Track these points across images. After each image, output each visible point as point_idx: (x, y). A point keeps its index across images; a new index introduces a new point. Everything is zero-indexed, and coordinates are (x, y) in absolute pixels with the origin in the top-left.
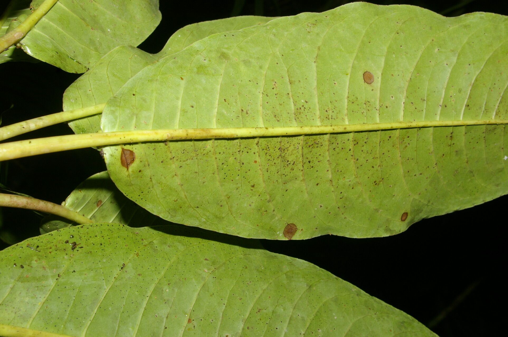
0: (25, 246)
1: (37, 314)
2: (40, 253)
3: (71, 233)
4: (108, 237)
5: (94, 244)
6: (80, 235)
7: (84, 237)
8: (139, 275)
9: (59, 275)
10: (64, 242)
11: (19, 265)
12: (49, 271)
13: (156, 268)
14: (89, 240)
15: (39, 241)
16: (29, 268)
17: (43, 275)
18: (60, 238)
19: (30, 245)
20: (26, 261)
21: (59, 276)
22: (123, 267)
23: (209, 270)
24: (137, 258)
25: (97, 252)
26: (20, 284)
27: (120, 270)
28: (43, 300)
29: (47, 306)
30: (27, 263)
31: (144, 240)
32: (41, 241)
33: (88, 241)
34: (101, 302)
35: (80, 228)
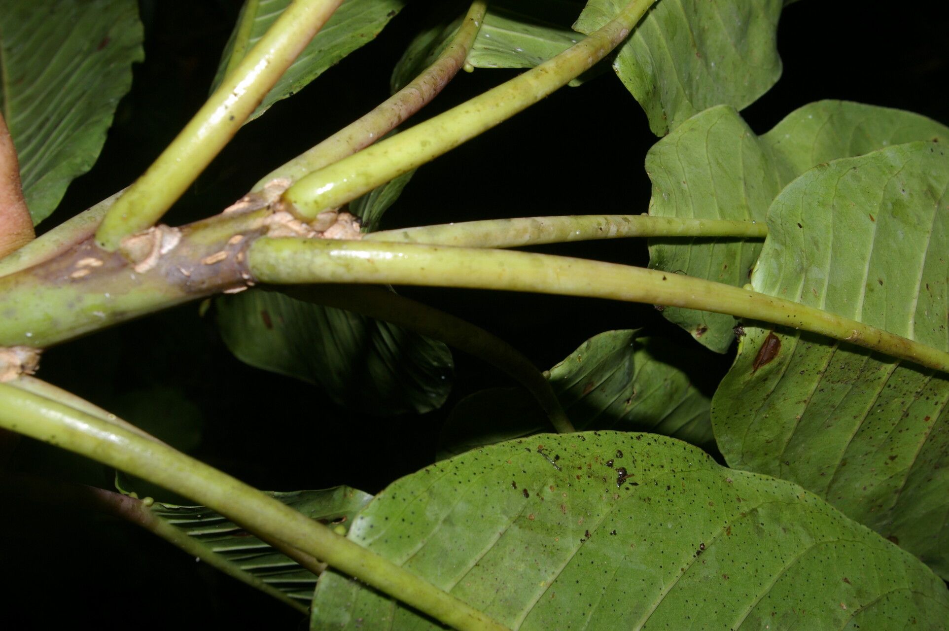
0: (534, 449)
1: (535, 605)
2: (561, 474)
3: (618, 445)
4: (682, 475)
5: (657, 484)
6: (634, 454)
7: (642, 461)
8: (725, 576)
9: (587, 532)
10: (604, 462)
11: (520, 488)
12: (571, 518)
13: (757, 571)
14: (649, 470)
15: (560, 447)
16: (538, 500)
17: (559, 524)
18: (599, 451)
19: (543, 449)
20: (535, 484)
21: (587, 534)
22: (700, 550)
23: (850, 605)
24: (727, 537)
25: (661, 503)
26: (516, 529)
27: (694, 556)
28: (550, 579)
29: (554, 593)
30: (536, 488)
31: (742, 502)
32: (564, 445)
33: (648, 472)
34: (649, 615)
35: (635, 440)
